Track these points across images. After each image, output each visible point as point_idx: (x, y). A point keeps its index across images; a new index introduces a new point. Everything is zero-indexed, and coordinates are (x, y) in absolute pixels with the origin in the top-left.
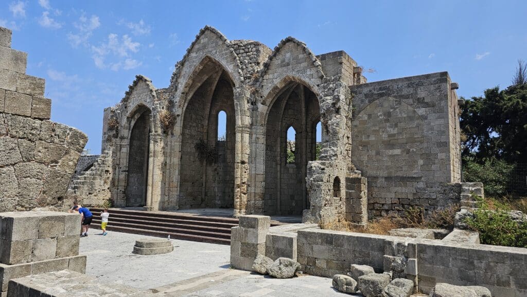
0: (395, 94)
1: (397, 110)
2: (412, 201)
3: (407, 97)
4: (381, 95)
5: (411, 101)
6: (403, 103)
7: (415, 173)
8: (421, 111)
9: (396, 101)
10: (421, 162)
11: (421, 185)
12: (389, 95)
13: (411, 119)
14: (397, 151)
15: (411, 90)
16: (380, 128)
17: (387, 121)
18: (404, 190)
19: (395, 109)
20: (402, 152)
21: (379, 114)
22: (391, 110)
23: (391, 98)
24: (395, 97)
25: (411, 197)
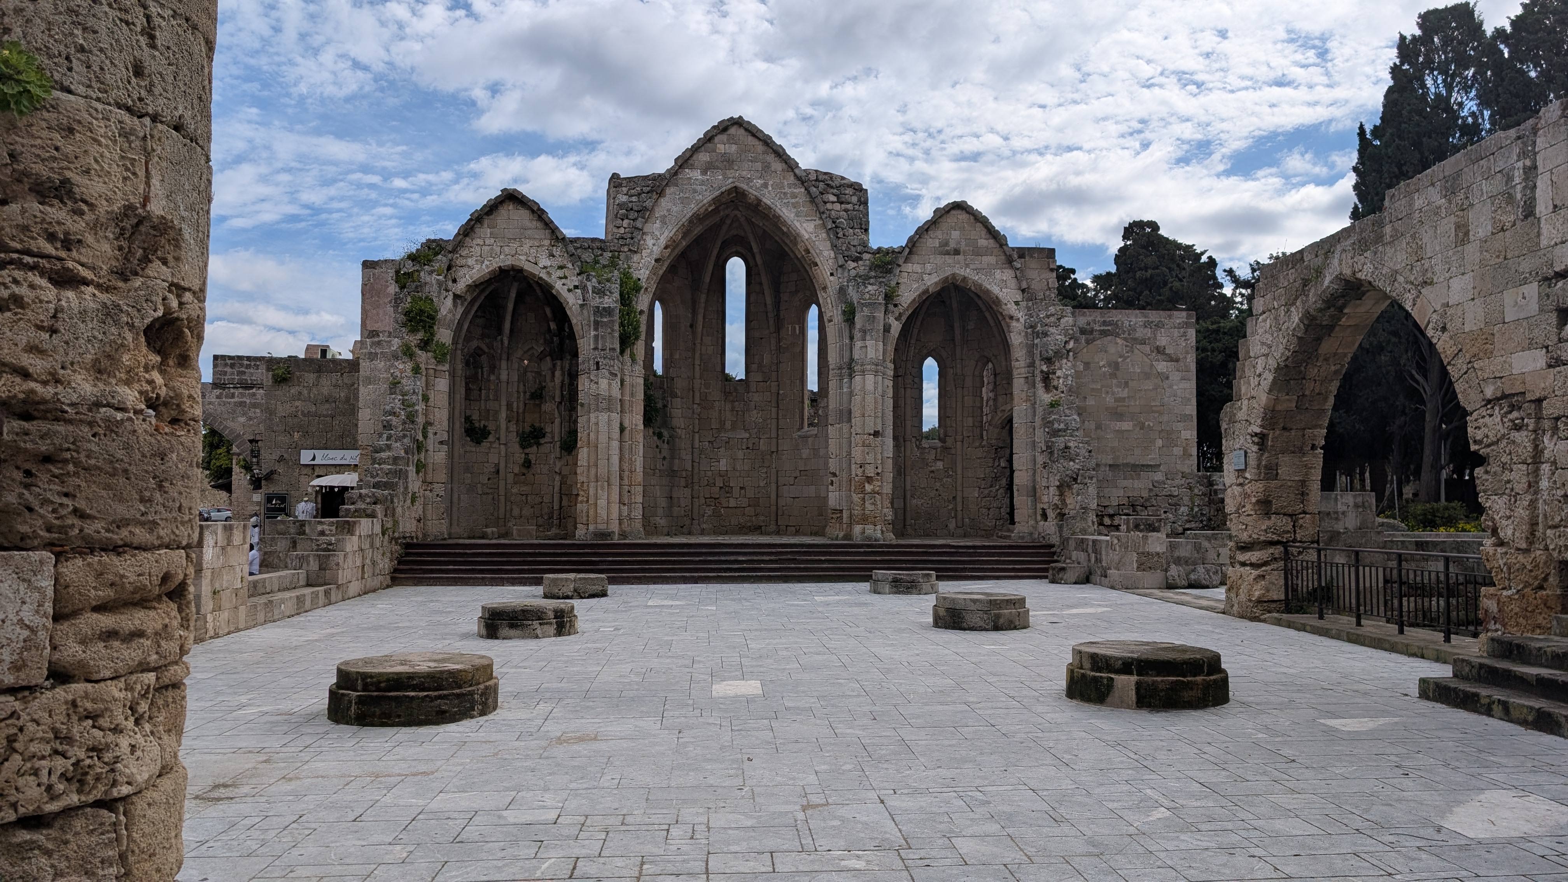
0: (1126, 335)
1: (1128, 360)
2: (1147, 500)
3: (1143, 342)
4: (1104, 333)
5: (1147, 349)
6: (1136, 351)
7: (1151, 458)
8: (1162, 366)
9: (1126, 346)
10: (1159, 443)
11: (1159, 476)
12: (1117, 335)
13: (1147, 376)
14: (1126, 425)
15: (1148, 333)
16: (1102, 386)
17: (1113, 375)
18: (1137, 484)
19: (1125, 358)
20: (1135, 425)
21: (1102, 364)
22: (1120, 360)
23: (1119, 341)
24: (1125, 339)
25: (1145, 494)
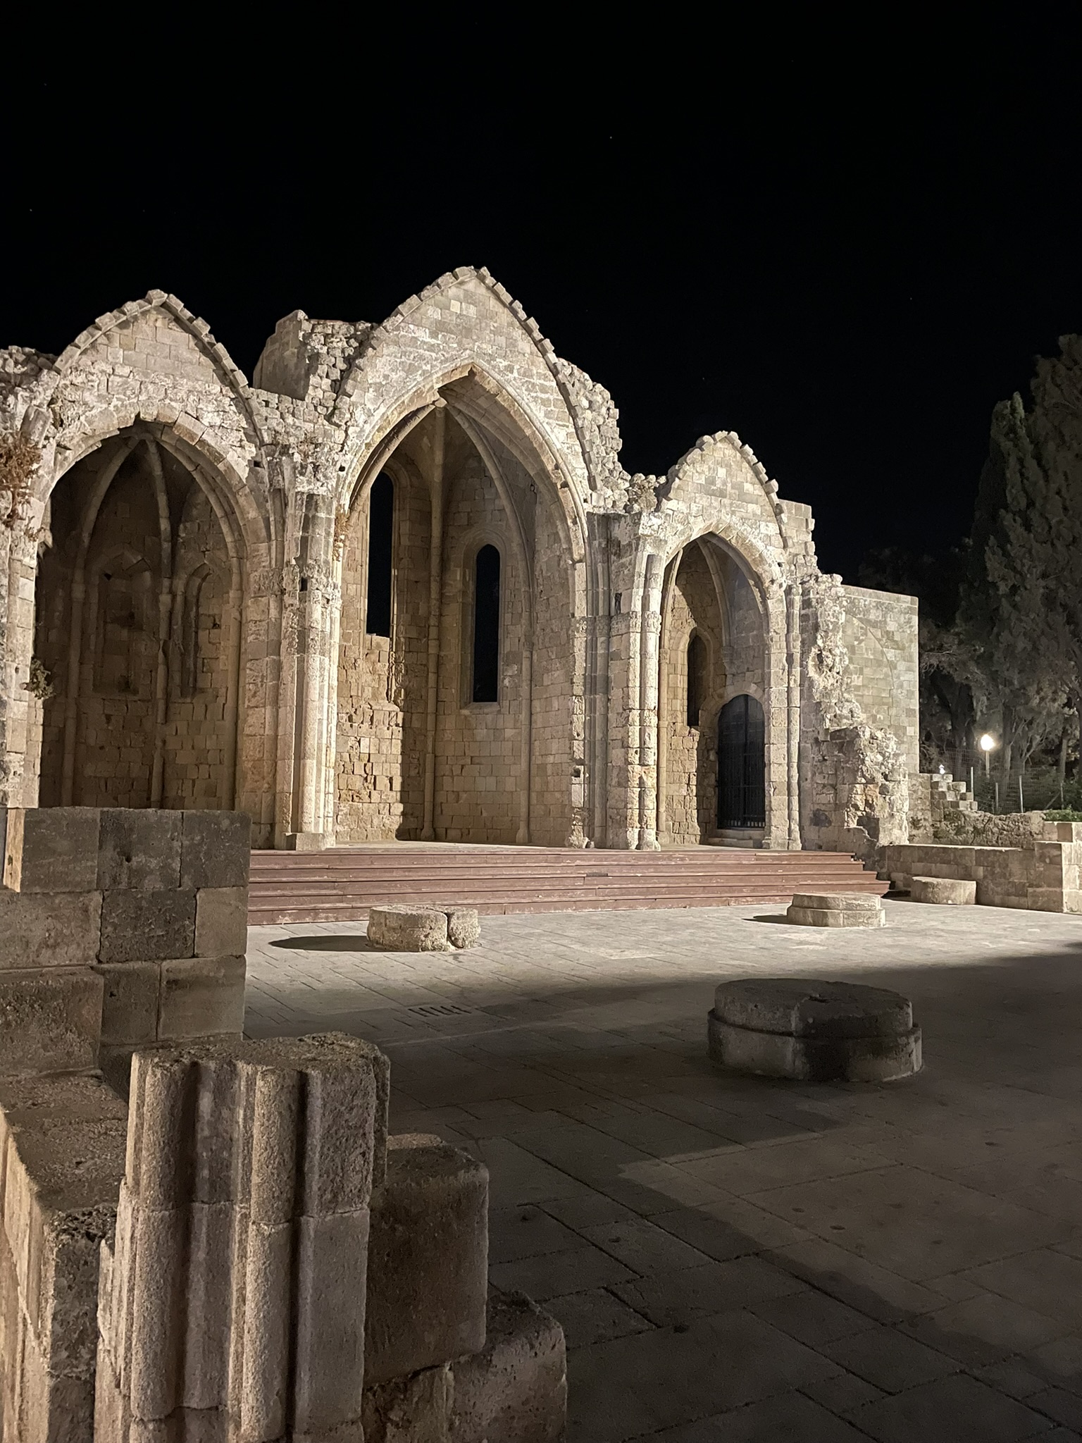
0: (861, 616)
1: (863, 644)
3: (875, 625)
5: (879, 633)
6: (870, 635)
8: (891, 654)
9: (862, 628)
13: (878, 664)
15: (880, 615)
19: (861, 642)
22: (856, 643)
24: (860, 619)
